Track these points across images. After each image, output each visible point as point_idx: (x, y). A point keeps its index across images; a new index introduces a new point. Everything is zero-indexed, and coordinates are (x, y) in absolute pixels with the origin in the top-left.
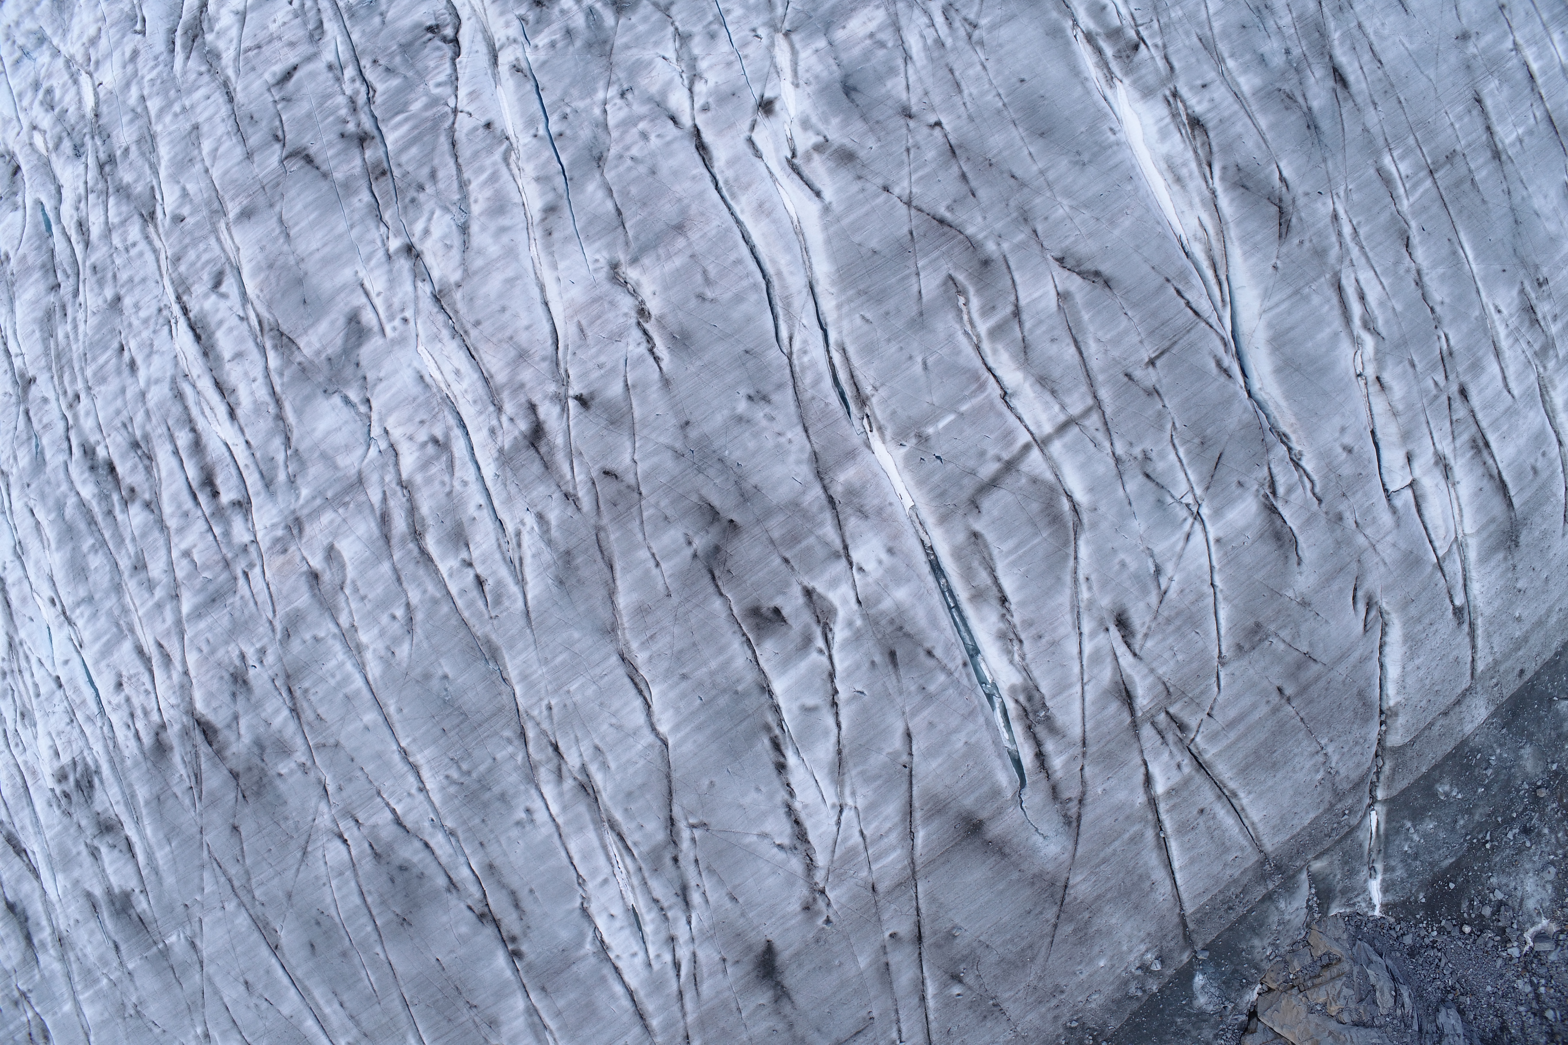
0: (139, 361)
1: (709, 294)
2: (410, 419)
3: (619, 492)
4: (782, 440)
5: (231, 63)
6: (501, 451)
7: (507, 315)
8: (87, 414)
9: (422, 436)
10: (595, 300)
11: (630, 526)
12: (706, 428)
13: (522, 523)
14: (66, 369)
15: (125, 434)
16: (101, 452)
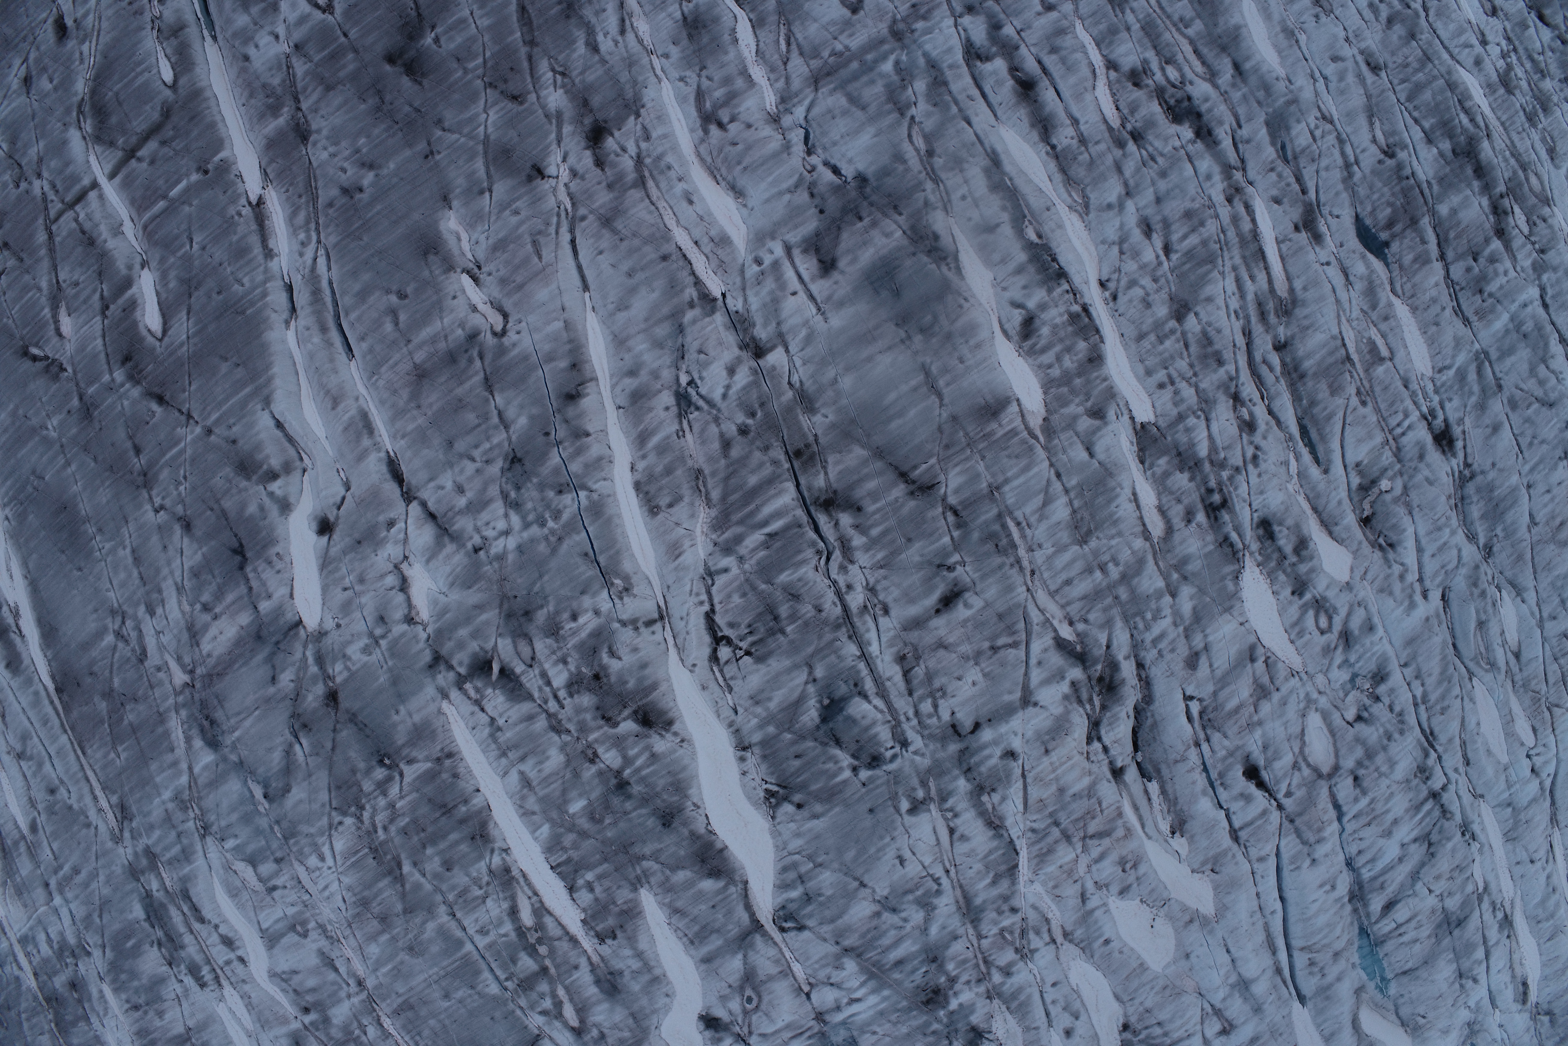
0: (1137, 235)
1: (394, 298)
2: (749, 148)
3: (506, 81)
4: (332, 149)
5: (1035, 627)
6: (638, 115)
7: (625, 267)
8: (1209, 177)
9: (733, 128)
10: (520, 287)
11: (497, 48)
12: (408, 153)
13: (616, 43)
14: (1249, 237)
15: (1150, 149)
16: (1187, 132)
